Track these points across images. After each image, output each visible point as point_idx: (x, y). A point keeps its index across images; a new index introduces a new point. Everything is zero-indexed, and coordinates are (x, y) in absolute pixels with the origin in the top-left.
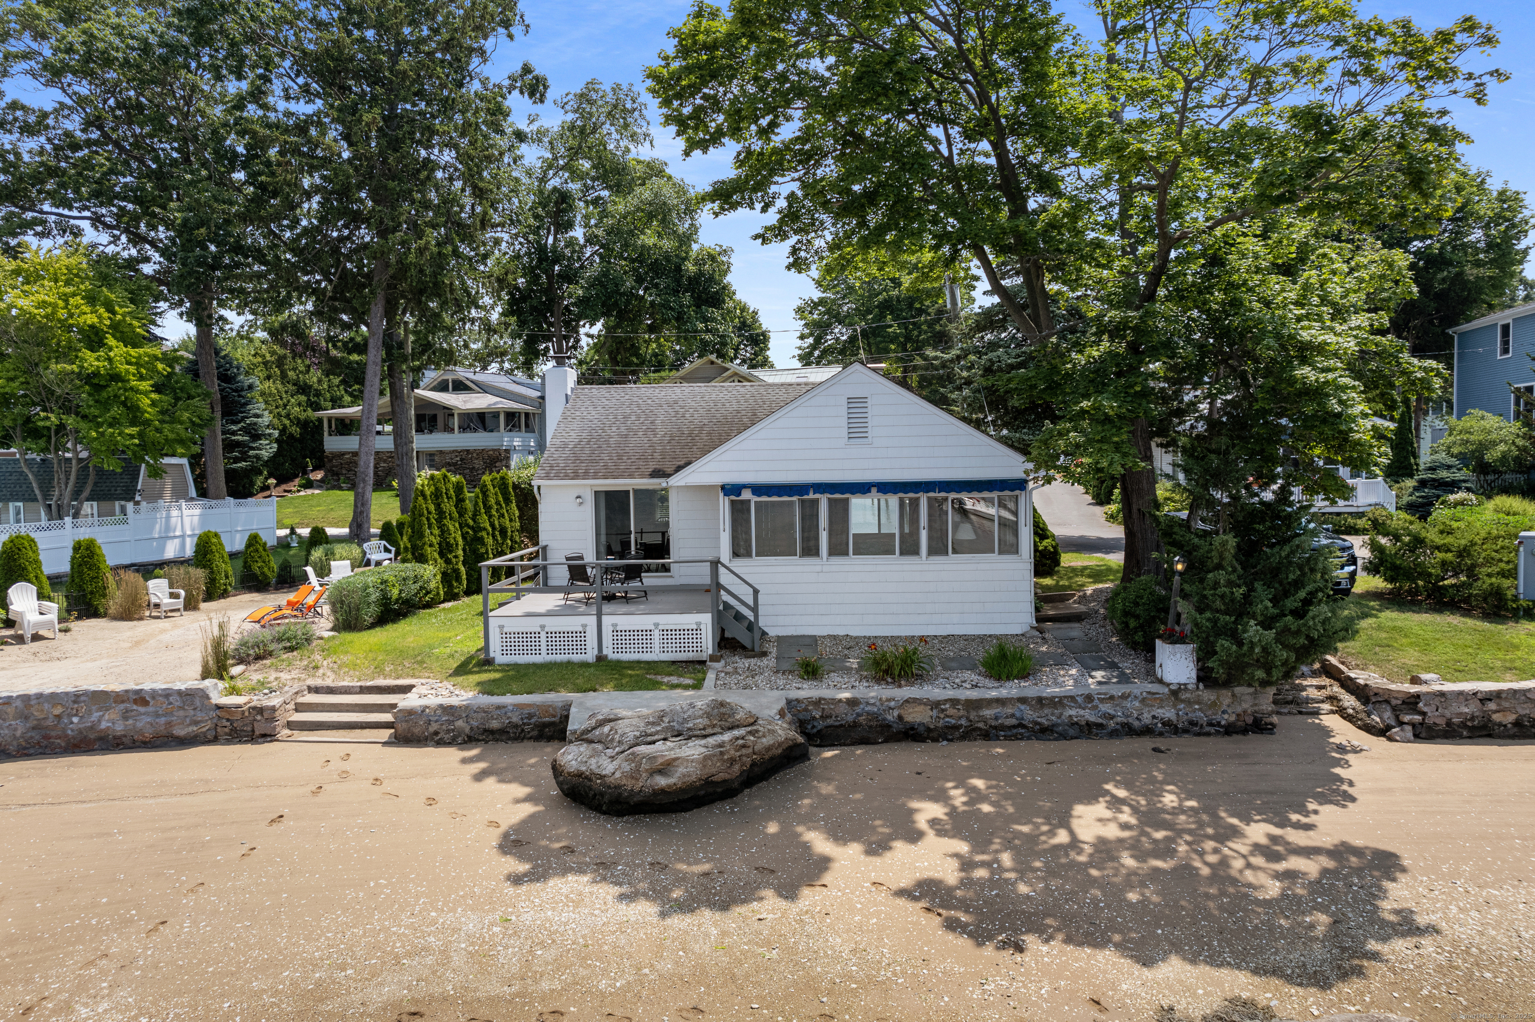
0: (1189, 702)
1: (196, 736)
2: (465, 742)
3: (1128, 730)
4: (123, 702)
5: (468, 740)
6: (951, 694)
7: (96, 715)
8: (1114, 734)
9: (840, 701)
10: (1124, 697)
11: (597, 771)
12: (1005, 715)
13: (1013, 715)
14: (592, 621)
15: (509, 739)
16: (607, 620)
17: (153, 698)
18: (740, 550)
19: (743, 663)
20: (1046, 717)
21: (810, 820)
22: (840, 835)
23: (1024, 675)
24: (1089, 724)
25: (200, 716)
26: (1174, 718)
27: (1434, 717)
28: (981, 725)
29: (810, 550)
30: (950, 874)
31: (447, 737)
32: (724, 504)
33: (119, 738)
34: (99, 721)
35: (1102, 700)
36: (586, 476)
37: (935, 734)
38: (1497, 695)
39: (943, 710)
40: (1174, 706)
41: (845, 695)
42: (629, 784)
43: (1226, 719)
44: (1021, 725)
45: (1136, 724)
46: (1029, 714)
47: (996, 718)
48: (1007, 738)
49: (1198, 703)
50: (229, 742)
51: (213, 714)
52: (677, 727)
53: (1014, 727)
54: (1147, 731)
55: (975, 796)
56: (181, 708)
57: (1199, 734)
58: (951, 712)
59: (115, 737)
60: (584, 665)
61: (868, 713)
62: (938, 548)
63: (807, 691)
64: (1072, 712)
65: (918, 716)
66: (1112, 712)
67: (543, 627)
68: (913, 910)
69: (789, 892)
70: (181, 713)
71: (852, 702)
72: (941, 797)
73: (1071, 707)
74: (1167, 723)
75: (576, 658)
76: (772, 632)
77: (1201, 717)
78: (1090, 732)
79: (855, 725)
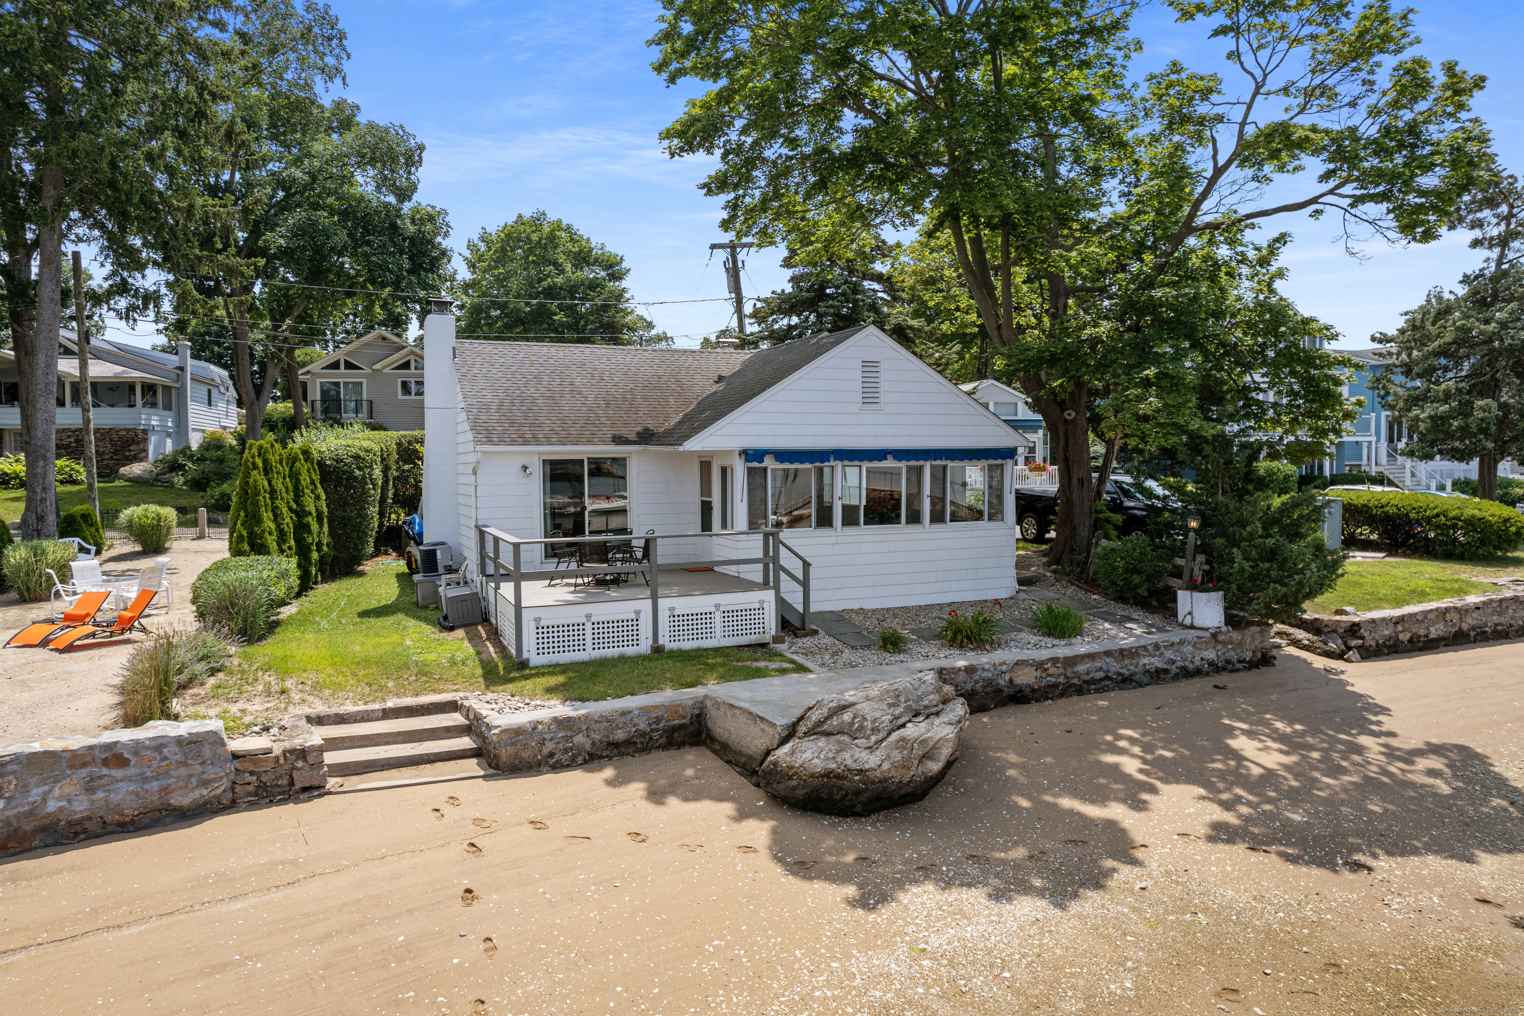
0: (1224, 643)
1: (206, 803)
2: (586, 762)
3: (1187, 673)
4: (84, 765)
5: (590, 758)
7: (36, 793)
8: (1176, 678)
9: (960, 669)
10: (1181, 643)
11: (854, 766)
12: (1095, 669)
13: (1101, 669)
14: (646, 605)
15: (638, 751)
16: (663, 604)
17: (136, 753)
20: (1126, 667)
23: (1078, 632)
24: (1158, 671)
25: (212, 772)
26: (1215, 659)
27: (1369, 639)
28: (1075, 681)
29: (829, 521)
31: (565, 758)
33: (79, 822)
34: (44, 800)
35: (1166, 647)
37: (1037, 695)
39: (1046, 670)
40: (1215, 647)
41: (961, 663)
42: (898, 776)
43: (1248, 655)
44: (1108, 678)
45: (1191, 666)
46: (1114, 666)
47: (1088, 673)
48: (1097, 691)
49: (1231, 643)
50: (253, 806)
51: (231, 766)
52: (914, 706)
53: (1102, 680)
54: (1198, 672)
56: (184, 764)
57: (1232, 671)
58: (1052, 670)
59: (70, 824)
61: (984, 680)
64: (1146, 661)
65: (1026, 678)
66: (1173, 657)
67: (588, 617)
70: (183, 771)
71: (970, 670)
73: (1144, 656)
74: (1211, 664)
75: (630, 651)
77: (1233, 655)
78: (1158, 677)
79: (973, 693)
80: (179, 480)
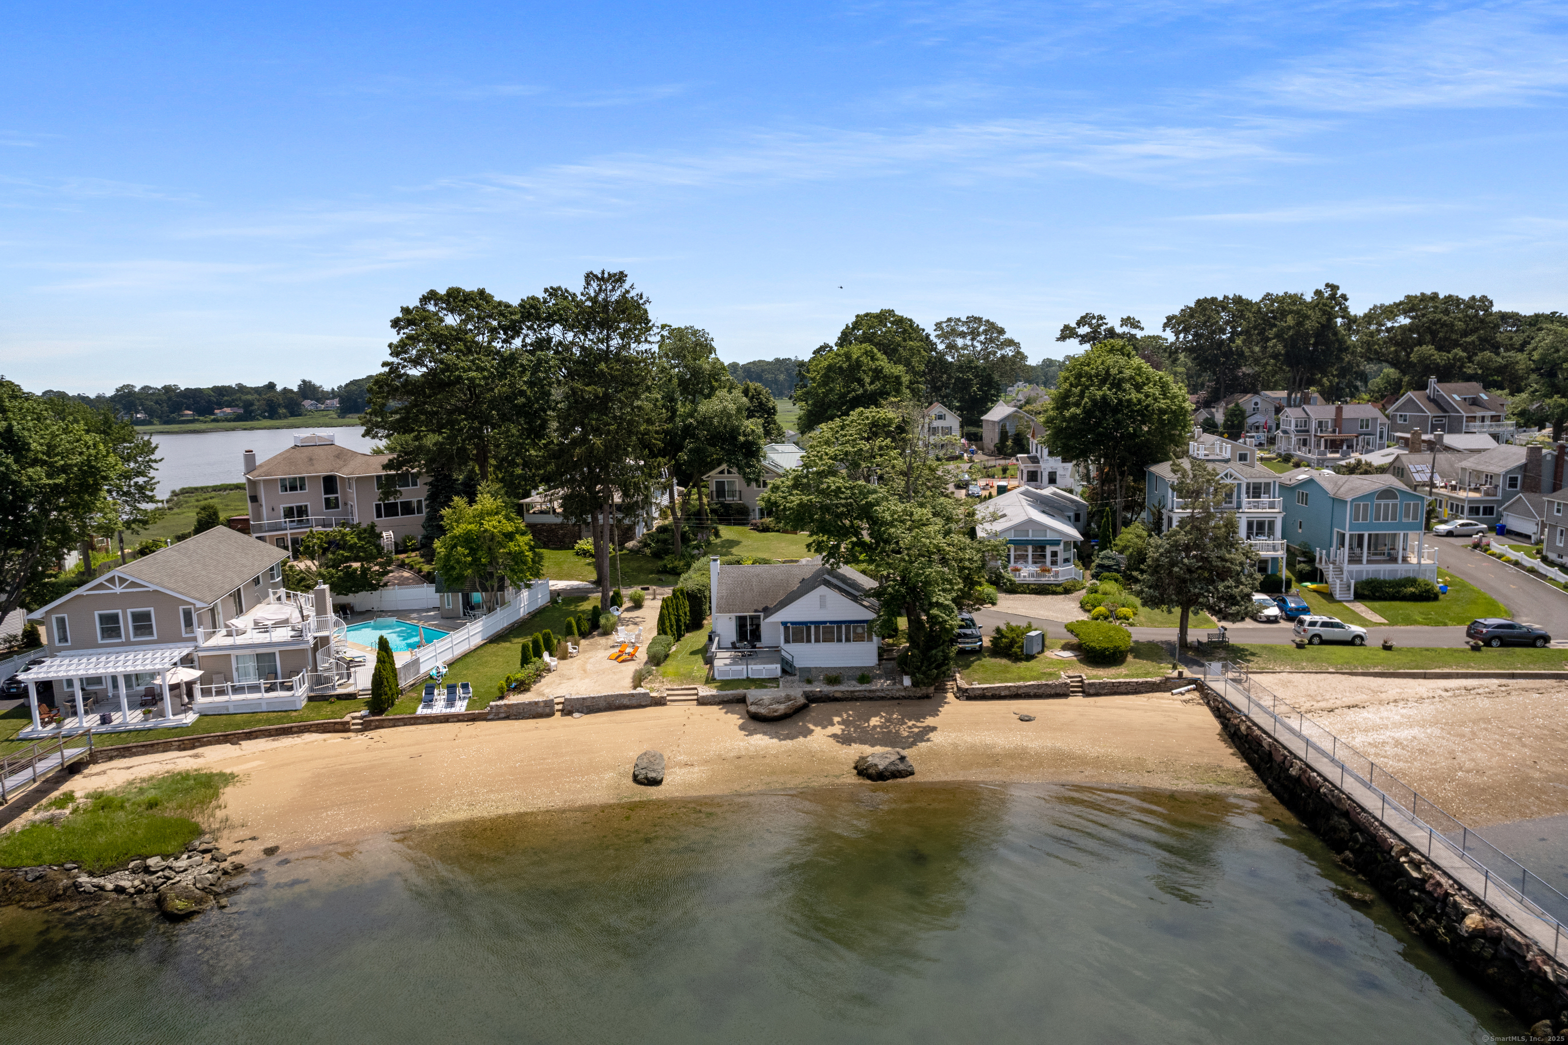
0: (909, 691)
2: (717, 704)
3: (893, 698)
4: (629, 696)
5: (719, 704)
6: (847, 689)
7: (622, 700)
8: (889, 699)
9: (817, 690)
10: (892, 689)
11: (759, 711)
12: (861, 694)
13: (863, 694)
14: (745, 667)
15: (731, 703)
16: (748, 665)
18: (787, 641)
19: (790, 678)
20: (871, 695)
21: (809, 722)
22: (816, 725)
23: (868, 682)
24: (881, 696)
26: (905, 695)
27: (971, 694)
28: (854, 697)
29: (809, 641)
30: (839, 732)
31: (713, 703)
32: (782, 628)
33: (629, 706)
35: (886, 690)
36: (733, 612)
37: (842, 700)
38: (987, 688)
39: (845, 693)
40: (905, 692)
42: (768, 715)
43: (918, 695)
44: (864, 697)
45: (895, 696)
46: (867, 694)
47: (859, 695)
48: (860, 700)
49: (911, 691)
50: (653, 707)
52: (776, 699)
54: (898, 698)
55: (849, 715)
56: (643, 697)
57: (911, 699)
58: (847, 693)
60: (743, 680)
62: (848, 640)
63: (808, 688)
65: (838, 695)
66: (889, 693)
67: (735, 668)
68: (831, 739)
69: (805, 736)
71: (820, 691)
72: (841, 716)
73: (879, 692)
74: (903, 696)
75: (740, 678)
76: (797, 666)
77: (912, 695)
78: (883, 699)
79: (821, 697)
80: (647, 551)
